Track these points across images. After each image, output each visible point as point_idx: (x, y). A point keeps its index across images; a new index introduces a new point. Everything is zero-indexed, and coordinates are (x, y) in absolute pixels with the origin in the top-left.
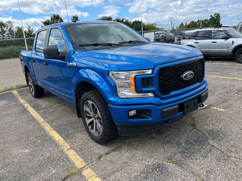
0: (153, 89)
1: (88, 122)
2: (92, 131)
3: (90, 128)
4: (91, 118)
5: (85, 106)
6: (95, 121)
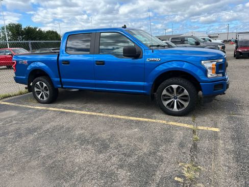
0: (222, 71)
1: (166, 103)
2: (171, 109)
3: (167, 107)
4: (170, 99)
5: (165, 90)
6: (175, 100)
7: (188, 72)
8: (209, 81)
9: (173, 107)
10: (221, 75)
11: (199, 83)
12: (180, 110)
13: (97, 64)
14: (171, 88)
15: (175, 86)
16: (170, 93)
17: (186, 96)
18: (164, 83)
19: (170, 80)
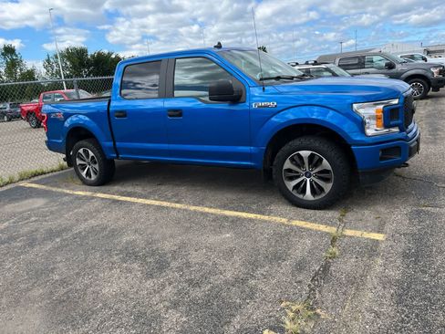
0: (400, 121)
1: (291, 185)
2: (301, 196)
3: (294, 193)
4: (299, 177)
5: (288, 161)
6: (308, 180)
7: (328, 127)
8: (371, 142)
9: (304, 191)
10: (396, 130)
11: (350, 146)
12: (317, 198)
13: (170, 116)
14: (299, 156)
15: (305, 153)
16: (299, 166)
17: (326, 171)
18: (286, 148)
19: (297, 142)
